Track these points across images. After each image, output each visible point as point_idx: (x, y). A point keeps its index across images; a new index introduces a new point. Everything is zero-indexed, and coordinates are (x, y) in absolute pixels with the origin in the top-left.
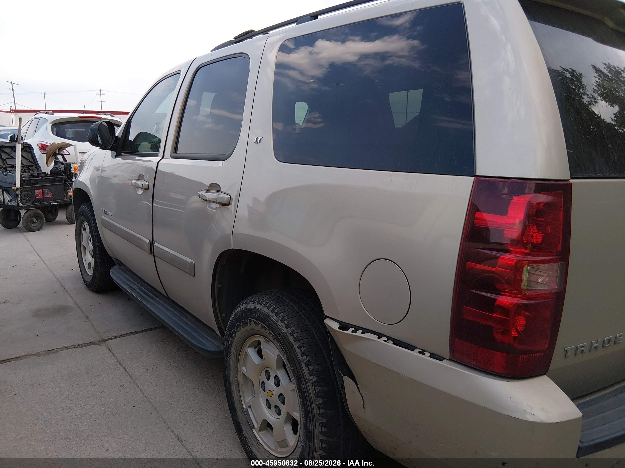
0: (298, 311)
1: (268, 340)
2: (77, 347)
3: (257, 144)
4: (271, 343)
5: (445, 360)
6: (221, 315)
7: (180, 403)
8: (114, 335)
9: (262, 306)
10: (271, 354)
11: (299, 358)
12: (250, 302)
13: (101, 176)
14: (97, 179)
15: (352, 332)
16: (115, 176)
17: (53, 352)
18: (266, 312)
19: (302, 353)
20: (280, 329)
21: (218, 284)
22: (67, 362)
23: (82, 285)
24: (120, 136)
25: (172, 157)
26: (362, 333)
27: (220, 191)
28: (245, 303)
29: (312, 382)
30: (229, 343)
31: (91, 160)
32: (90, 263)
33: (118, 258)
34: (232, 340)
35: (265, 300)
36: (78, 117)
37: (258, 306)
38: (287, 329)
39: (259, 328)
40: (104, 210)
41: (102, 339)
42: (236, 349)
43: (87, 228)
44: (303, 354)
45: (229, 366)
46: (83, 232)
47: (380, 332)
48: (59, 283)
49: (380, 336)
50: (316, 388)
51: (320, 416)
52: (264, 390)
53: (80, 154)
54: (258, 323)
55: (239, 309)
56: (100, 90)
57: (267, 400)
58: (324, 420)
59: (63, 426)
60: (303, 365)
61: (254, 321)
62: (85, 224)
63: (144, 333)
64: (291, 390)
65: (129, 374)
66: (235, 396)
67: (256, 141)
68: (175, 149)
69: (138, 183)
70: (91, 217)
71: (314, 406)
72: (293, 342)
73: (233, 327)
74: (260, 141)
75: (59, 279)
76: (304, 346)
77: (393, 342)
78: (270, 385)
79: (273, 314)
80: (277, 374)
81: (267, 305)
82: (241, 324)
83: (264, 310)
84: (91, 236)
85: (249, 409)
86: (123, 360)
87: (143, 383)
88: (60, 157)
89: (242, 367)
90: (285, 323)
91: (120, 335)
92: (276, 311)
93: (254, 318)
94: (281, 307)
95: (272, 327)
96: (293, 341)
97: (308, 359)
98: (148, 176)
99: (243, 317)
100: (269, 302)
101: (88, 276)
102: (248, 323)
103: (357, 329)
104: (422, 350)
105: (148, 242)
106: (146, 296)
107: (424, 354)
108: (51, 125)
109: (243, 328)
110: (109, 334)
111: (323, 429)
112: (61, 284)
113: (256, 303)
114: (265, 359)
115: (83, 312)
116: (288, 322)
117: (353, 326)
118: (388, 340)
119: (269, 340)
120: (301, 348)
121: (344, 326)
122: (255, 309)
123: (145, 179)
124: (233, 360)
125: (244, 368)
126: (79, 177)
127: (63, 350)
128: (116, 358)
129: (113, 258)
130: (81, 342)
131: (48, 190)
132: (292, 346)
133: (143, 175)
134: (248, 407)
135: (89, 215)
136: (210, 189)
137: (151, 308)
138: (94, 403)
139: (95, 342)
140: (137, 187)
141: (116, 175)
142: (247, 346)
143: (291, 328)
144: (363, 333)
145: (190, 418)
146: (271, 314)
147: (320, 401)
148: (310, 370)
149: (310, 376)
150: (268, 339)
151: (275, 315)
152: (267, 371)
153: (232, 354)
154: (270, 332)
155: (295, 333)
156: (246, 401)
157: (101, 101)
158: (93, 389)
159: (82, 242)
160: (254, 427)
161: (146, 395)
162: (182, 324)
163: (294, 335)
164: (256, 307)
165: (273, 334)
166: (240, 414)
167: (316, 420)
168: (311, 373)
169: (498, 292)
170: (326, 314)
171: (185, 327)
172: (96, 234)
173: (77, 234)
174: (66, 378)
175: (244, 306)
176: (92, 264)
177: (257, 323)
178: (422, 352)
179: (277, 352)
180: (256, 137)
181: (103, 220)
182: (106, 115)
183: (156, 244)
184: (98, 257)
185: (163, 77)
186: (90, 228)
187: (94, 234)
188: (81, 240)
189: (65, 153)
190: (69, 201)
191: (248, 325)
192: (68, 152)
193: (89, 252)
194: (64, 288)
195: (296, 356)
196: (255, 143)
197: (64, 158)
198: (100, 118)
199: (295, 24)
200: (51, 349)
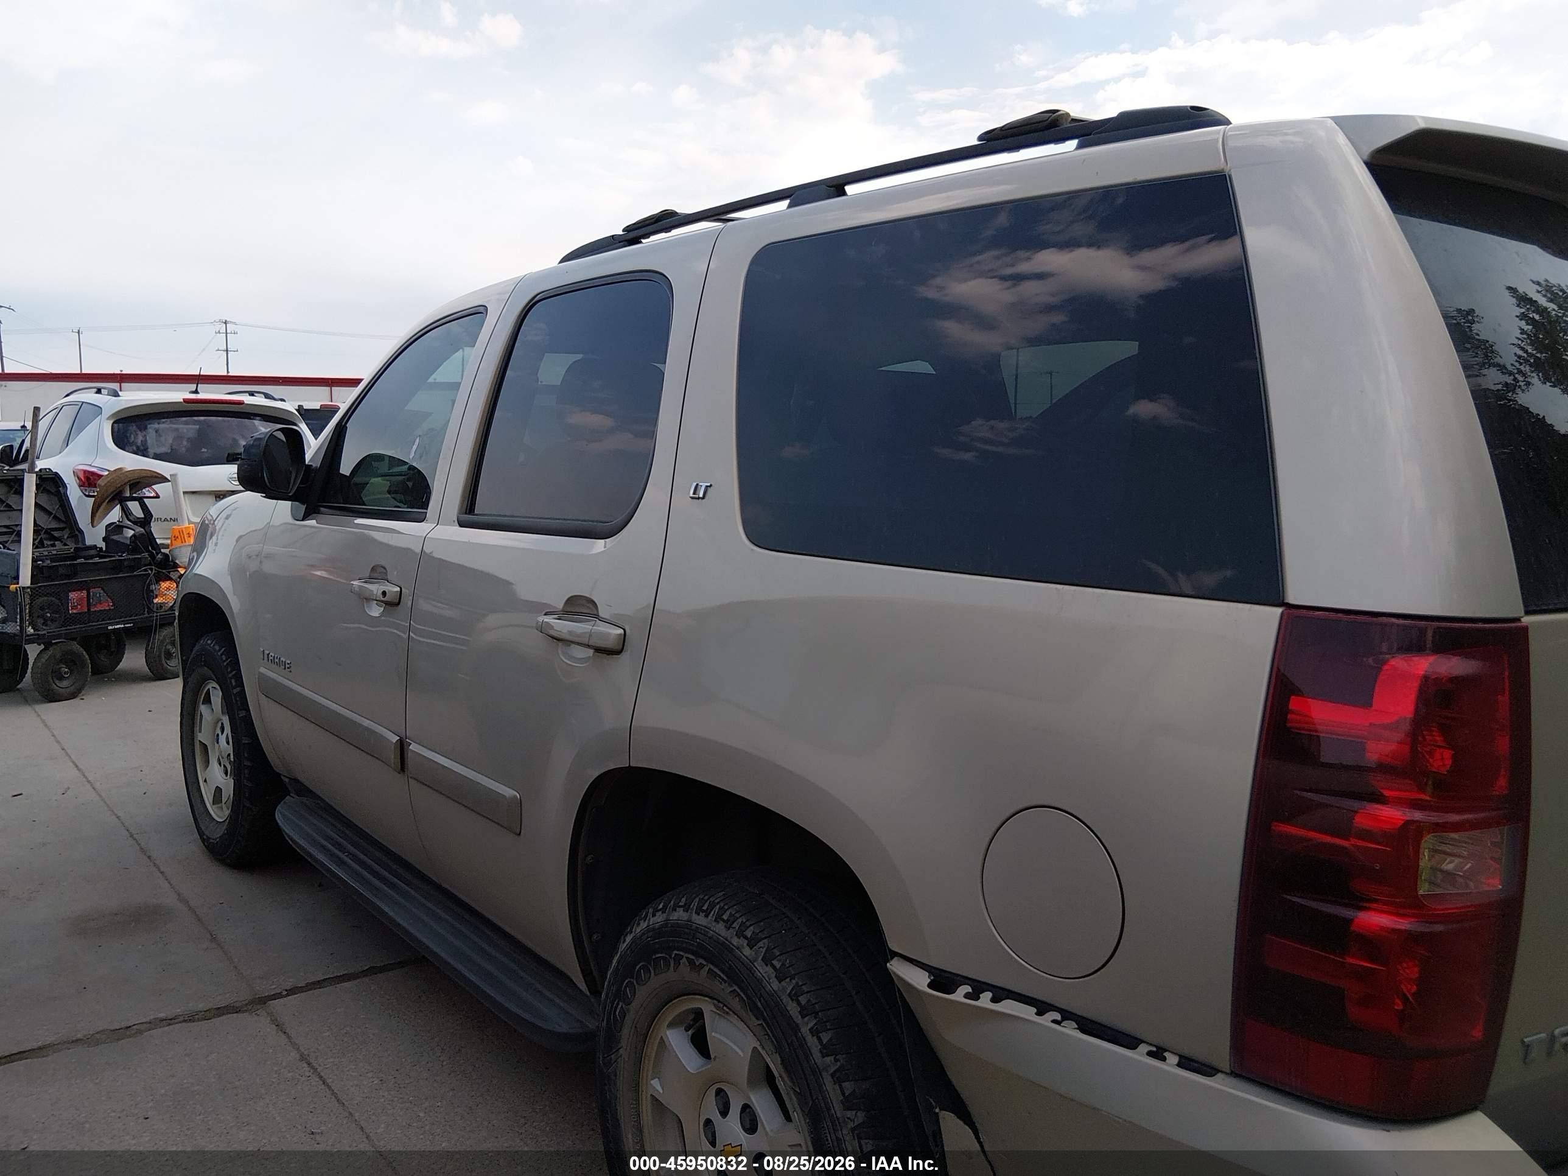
0: (807, 931)
1: (725, 1008)
2: (191, 1018)
3: (695, 500)
4: (734, 1019)
5: (1220, 1075)
6: (590, 936)
8: (289, 985)
9: (710, 918)
10: (733, 1046)
11: (816, 1061)
12: (677, 906)
15: (967, 996)
17: (128, 1033)
18: (723, 935)
19: (824, 1047)
20: (759, 981)
21: (586, 856)
22: (169, 1060)
23: (193, 846)
24: (317, 464)
25: (462, 525)
27: (597, 616)
28: (660, 910)
29: (851, 1125)
30: (617, 1013)
31: (227, 518)
32: (218, 790)
33: (302, 779)
34: (624, 1006)
35: (718, 903)
36: (182, 400)
37: (700, 920)
38: (780, 982)
39: (701, 978)
40: (267, 652)
41: (256, 994)
42: (636, 1032)
43: (217, 697)
44: (825, 1051)
45: (616, 1076)
46: (203, 709)
47: (1040, 998)
48: (134, 842)
49: (1042, 1008)
52: (713, 1143)
53: (188, 496)
54: (701, 963)
55: (644, 925)
56: (224, 323)
60: (827, 1080)
61: (687, 958)
62: (210, 686)
63: (366, 980)
64: (788, 1144)
65: (334, 1094)
67: (694, 493)
68: (469, 503)
69: (372, 587)
70: (229, 670)
72: (798, 1019)
73: (628, 971)
74: (705, 493)
75: (133, 832)
76: (830, 1029)
77: (1076, 1026)
78: (730, 1128)
79: (740, 941)
80: (749, 1099)
81: (725, 917)
82: (650, 964)
83: (717, 931)
84: (226, 720)
86: (316, 1054)
87: (373, 1118)
88: (134, 507)
89: (650, 1077)
90: (774, 967)
91: (303, 984)
92: (748, 933)
93: (687, 951)
94: (761, 921)
95: (739, 976)
96: (798, 1014)
97: (839, 1064)
98: (397, 570)
99: (657, 946)
100: (728, 909)
101: (214, 823)
102: (672, 965)
103: (979, 988)
104: (1156, 1047)
105: (394, 741)
106: (376, 882)
107: (1164, 1059)
108: (112, 422)
109: (655, 975)
110: (273, 983)
112: (139, 844)
113: (692, 909)
114: (715, 1059)
115: (201, 922)
116: (783, 964)
117: (967, 980)
118: (1064, 1019)
119: (727, 1010)
120: (821, 1035)
121: (943, 981)
122: (691, 926)
123: (389, 578)
124: (626, 1059)
125: (656, 1083)
126: (197, 565)
127: (157, 1027)
128: (298, 1049)
129: (285, 776)
130: (201, 1006)
131: (102, 591)
132: (796, 1029)
133: (383, 567)
135: (225, 664)
136: (569, 609)
137: (391, 914)
139: (238, 1004)
140: (368, 598)
142: (667, 1023)
143: (790, 980)
144: (995, 1000)
146: (735, 941)
148: (847, 1093)
149: (846, 1109)
150: (728, 1007)
151: (748, 945)
152: (720, 1092)
153: (623, 1043)
154: (735, 990)
155: (802, 995)
157: (227, 351)
159: (199, 734)
163: (800, 998)
164: (693, 920)
165: (743, 996)
168: (848, 1103)
169: (1359, 902)
170: (893, 946)
172: (243, 714)
173: (185, 713)
174: (169, 1106)
175: (659, 918)
176: (228, 793)
177: (697, 964)
178: (1158, 1054)
179: (752, 1042)
180: (695, 484)
181: (263, 680)
182: (253, 395)
183: (413, 747)
184: (247, 776)
185: (436, 319)
186: (226, 698)
187: (238, 714)
188: (197, 729)
189: (148, 494)
190: (156, 619)
191: (672, 968)
192: (157, 493)
193: (219, 760)
194: (149, 857)
195: (808, 1054)
196: (692, 498)
197: (144, 507)
198: (241, 403)
199: (786, 202)
200: (124, 1024)
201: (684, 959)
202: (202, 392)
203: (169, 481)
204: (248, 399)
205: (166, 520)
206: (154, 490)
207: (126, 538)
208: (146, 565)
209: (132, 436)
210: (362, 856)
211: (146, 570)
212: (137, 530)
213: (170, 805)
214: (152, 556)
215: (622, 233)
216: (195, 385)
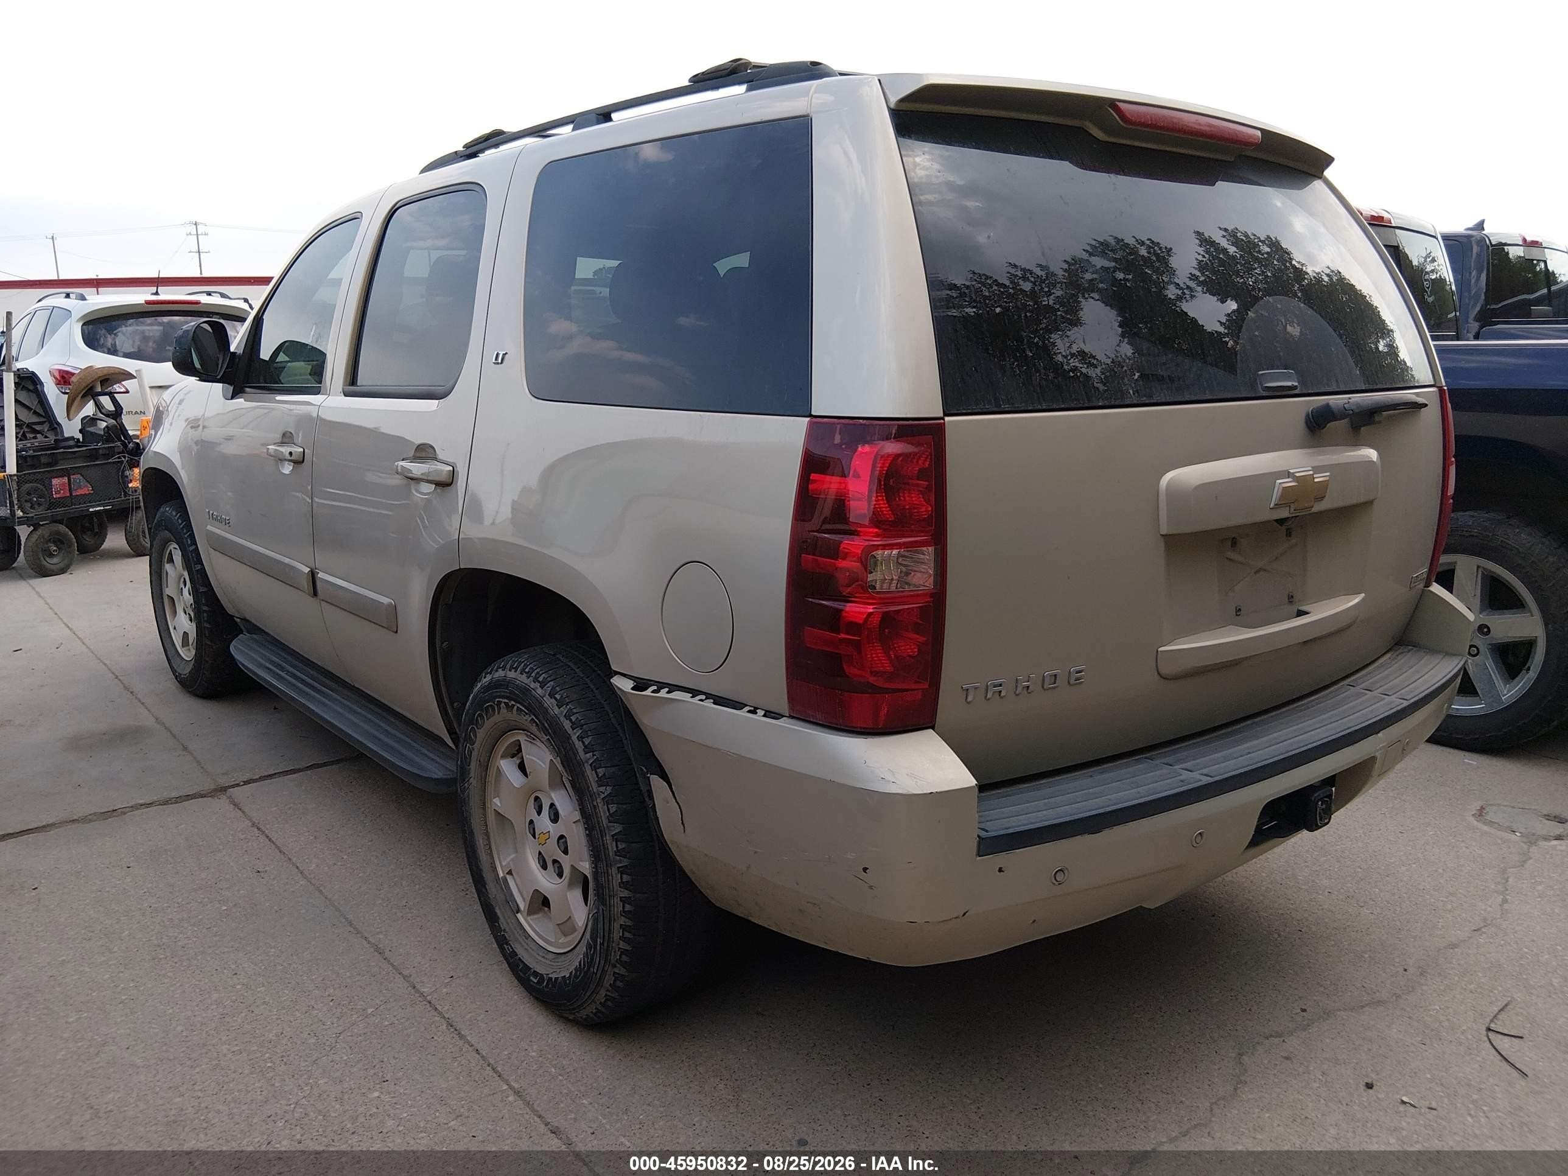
2: (166, 802)
3: (497, 366)
4: (538, 743)
5: (783, 718)
6: (452, 704)
7: (382, 891)
8: (246, 778)
9: (517, 672)
10: (540, 763)
11: (581, 757)
12: (499, 668)
13: (202, 441)
14: (195, 448)
15: (653, 692)
16: (229, 439)
17: (114, 814)
18: (525, 682)
19: (586, 747)
20: (547, 710)
21: (442, 643)
22: (147, 830)
23: (170, 683)
24: (240, 351)
25: (346, 395)
26: (668, 692)
27: (436, 459)
28: (489, 673)
29: (603, 796)
30: (467, 753)
31: (180, 403)
32: (186, 634)
33: (248, 618)
34: (470, 747)
35: (524, 662)
36: (144, 302)
37: (511, 674)
38: (559, 708)
39: (513, 716)
40: (211, 512)
41: (218, 786)
42: (480, 765)
43: (178, 557)
44: (587, 750)
45: (469, 798)
46: (168, 567)
47: (695, 688)
48: (119, 682)
49: (694, 693)
50: (610, 806)
51: (618, 856)
52: (534, 836)
53: (154, 390)
54: (512, 705)
55: (480, 684)
56: (196, 224)
57: (540, 853)
58: (625, 862)
59: (144, 940)
60: (588, 768)
61: (504, 702)
62: (171, 547)
64: (574, 822)
65: (278, 848)
66: (483, 857)
67: (496, 360)
68: (352, 377)
69: (282, 449)
70: (185, 531)
71: (608, 839)
72: (570, 731)
73: (473, 721)
74: (503, 359)
75: (118, 674)
76: (590, 735)
77: (713, 701)
78: (544, 822)
79: (536, 685)
80: (552, 799)
81: (527, 670)
82: (484, 713)
83: (522, 680)
84: (186, 574)
85: (509, 877)
86: (265, 822)
87: (307, 861)
88: (105, 401)
89: (492, 798)
90: (556, 699)
91: (257, 777)
92: (541, 679)
93: (503, 697)
94: (549, 669)
95: (535, 709)
96: (570, 728)
97: (595, 757)
98: (302, 435)
99: (486, 698)
100: (529, 665)
101: (183, 663)
102: (496, 709)
103: (661, 686)
104: (755, 708)
105: (307, 572)
107: (756, 713)
109: (487, 720)
110: (233, 777)
111: (626, 878)
112: (123, 683)
113: (507, 669)
114: (531, 775)
115: (175, 738)
116: (562, 696)
117: (656, 683)
118: (706, 699)
119: (534, 735)
120: (584, 740)
121: (641, 685)
122: (506, 679)
123: (295, 441)
124: (475, 786)
125: (496, 801)
126: (155, 445)
127: (138, 809)
128: (250, 820)
129: (236, 617)
130: (173, 795)
131: (81, 477)
132: (569, 737)
133: (291, 433)
134: (507, 873)
135: (181, 526)
136: (418, 455)
138: (206, 900)
139: (202, 793)
140: (282, 460)
141: (233, 436)
142: (500, 755)
143: (566, 706)
145: (401, 914)
146: (533, 685)
147: (617, 828)
148: (600, 775)
149: (600, 786)
150: (532, 734)
151: (540, 687)
152: (537, 799)
153: (472, 774)
154: (533, 719)
155: (573, 715)
156: (504, 864)
157: (199, 252)
158: (203, 875)
159: (167, 589)
160: (518, 911)
161: (313, 881)
162: (382, 737)
163: (571, 717)
164: (508, 676)
165: (538, 722)
166: (492, 888)
167: (612, 863)
168: (601, 782)
169: (844, 598)
170: (614, 668)
171: (387, 740)
172: (199, 567)
173: (153, 572)
174: (146, 860)
175: (489, 677)
176: (192, 636)
177: (510, 705)
179: (548, 756)
180: (496, 353)
181: (210, 535)
182: (210, 295)
183: (321, 575)
184: (206, 619)
185: (326, 224)
186: (184, 556)
187: (195, 568)
188: (164, 585)
189: (118, 390)
190: (133, 502)
191: (496, 713)
192: (126, 389)
193: (184, 609)
194: (132, 693)
195: (576, 753)
196: (494, 363)
197: (115, 402)
198: (197, 303)
199: (571, 127)
200: (111, 809)
201: (503, 704)
202: (163, 293)
203: (135, 377)
204: (204, 299)
205: (136, 413)
206: (124, 386)
207: (100, 429)
208: (119, 453)
209: (102, 339)
210: (298, 674)
211: (119, 458)
212: (109, 422)
213: (150, 653)
214: (125, 445)
215: (462, 149)
216: (155, 288)
